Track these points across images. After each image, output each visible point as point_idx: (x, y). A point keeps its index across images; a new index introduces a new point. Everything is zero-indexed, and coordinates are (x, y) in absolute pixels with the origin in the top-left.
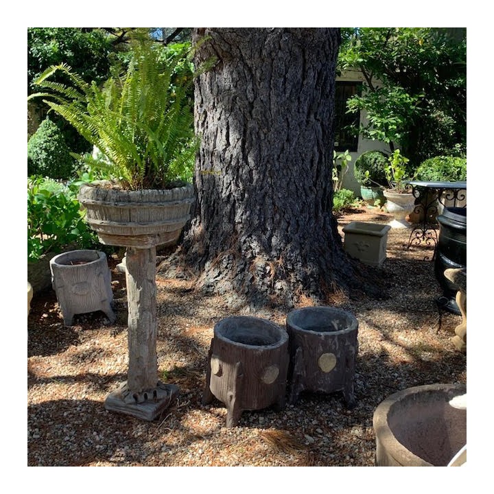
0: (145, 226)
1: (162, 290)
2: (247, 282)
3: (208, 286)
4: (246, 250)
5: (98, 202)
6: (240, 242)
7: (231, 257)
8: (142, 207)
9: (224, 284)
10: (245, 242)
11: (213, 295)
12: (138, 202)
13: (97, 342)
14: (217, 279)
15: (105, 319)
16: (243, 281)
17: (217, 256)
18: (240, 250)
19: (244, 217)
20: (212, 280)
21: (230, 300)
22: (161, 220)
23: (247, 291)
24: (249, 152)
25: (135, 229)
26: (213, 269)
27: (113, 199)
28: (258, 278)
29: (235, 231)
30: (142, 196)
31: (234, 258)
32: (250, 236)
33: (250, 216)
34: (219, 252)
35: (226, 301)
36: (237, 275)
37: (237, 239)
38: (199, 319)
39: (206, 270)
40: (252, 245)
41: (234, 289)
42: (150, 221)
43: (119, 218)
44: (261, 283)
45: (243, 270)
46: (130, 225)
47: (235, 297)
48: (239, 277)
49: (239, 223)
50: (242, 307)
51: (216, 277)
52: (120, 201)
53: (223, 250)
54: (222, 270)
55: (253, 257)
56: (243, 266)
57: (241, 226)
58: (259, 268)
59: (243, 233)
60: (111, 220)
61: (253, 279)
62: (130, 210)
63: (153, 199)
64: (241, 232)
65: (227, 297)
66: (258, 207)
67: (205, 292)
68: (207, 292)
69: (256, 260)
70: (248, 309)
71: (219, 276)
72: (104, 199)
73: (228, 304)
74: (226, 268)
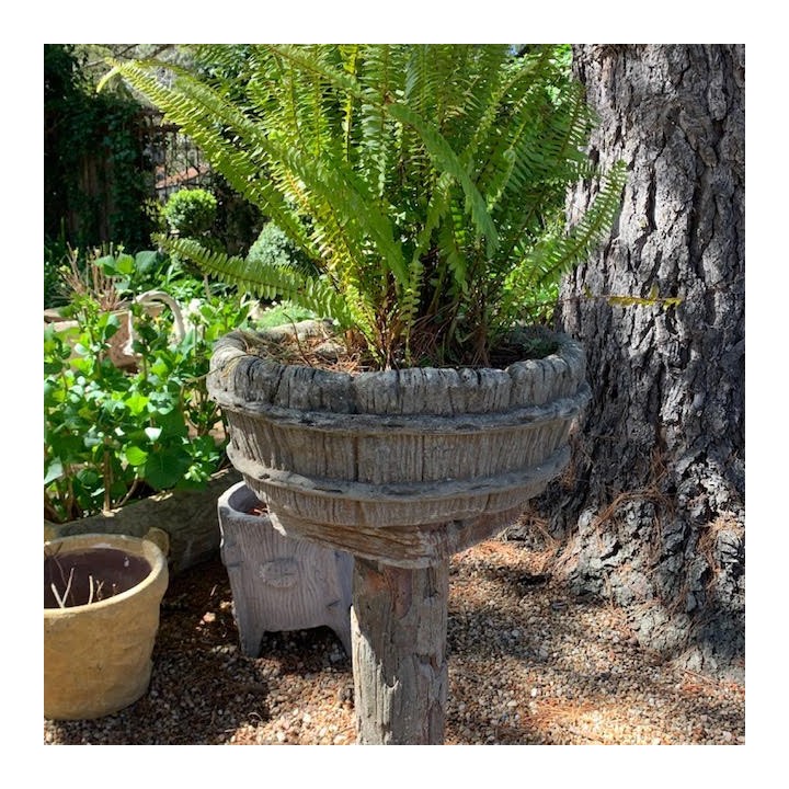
0: (406, 500)
1: (473, 568)
2: (692, 581)
3: (587, 577)
4: (691, 495)
5: (252, 406)
6: (674, 473)
7: (648, 511)
8: (397, 431)
9: (629, 579)
10: (687, 475)
11: (599, 602)
12: (384, 414)
13: (307, 719)
14: (608, 561)
15: (335, 646)
16: (679, 576)
17: (610, 500)
18: (673, 490)
19: (685, 409)
20: (597, 564)
21: (646, 625)
22: (467, 477)
23: (691, 606)
24: (705, 246)
25: (372, 506)
26: (599, 532)
27: (299, 401)
28: (722, 575)
29: (660, 443)
30: (399, 390)
31: (657, 510)
32: (701, 459)
33: (702, 408)
34: (616, 491)
35: (634, 626)
36: (663, 558)
37: (665, 463)
38: (563, 676)
39: (582, 532)
40: (707, 484)
41: (655, 595)
42: (425, 480)
43: (321, 466)
44: (730, 589)
45: (680, 548)
46: (354, 493)
47: (659, 618)
48: (671, 564)
49: (671, 423)
50: (679, 649)
51: (608, 556)
52: (323, 407)
53: (626, 488)
54: (622, 539)
55: (710, 515)
56: (680, 537)
57: (676, 429)
58: (726, 548)
59: (682, 450)
60: (293, 469)
61: (708, 574)
62: (356, 441)
63: (440, 404)
64: (677, 445)
65: (638, 616)
66: (726, 387)
67: (576, 590)
68: (584, 593)
69: (717, 525)
70: (696, 660)
71: (614, 553)
72: (271, 399)
73: (641, 637)
74: (636, 535)
